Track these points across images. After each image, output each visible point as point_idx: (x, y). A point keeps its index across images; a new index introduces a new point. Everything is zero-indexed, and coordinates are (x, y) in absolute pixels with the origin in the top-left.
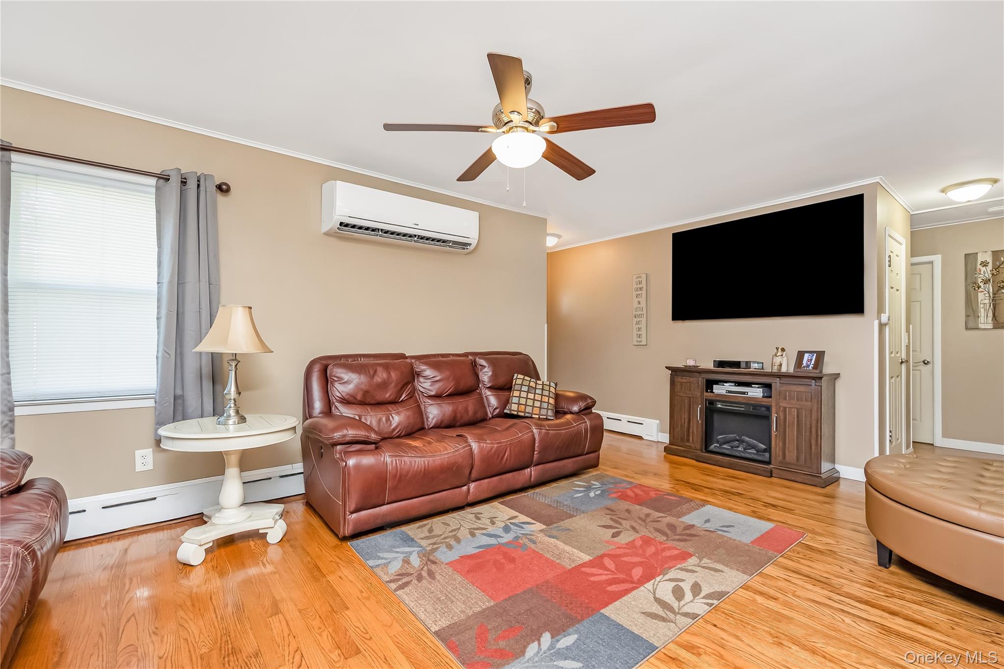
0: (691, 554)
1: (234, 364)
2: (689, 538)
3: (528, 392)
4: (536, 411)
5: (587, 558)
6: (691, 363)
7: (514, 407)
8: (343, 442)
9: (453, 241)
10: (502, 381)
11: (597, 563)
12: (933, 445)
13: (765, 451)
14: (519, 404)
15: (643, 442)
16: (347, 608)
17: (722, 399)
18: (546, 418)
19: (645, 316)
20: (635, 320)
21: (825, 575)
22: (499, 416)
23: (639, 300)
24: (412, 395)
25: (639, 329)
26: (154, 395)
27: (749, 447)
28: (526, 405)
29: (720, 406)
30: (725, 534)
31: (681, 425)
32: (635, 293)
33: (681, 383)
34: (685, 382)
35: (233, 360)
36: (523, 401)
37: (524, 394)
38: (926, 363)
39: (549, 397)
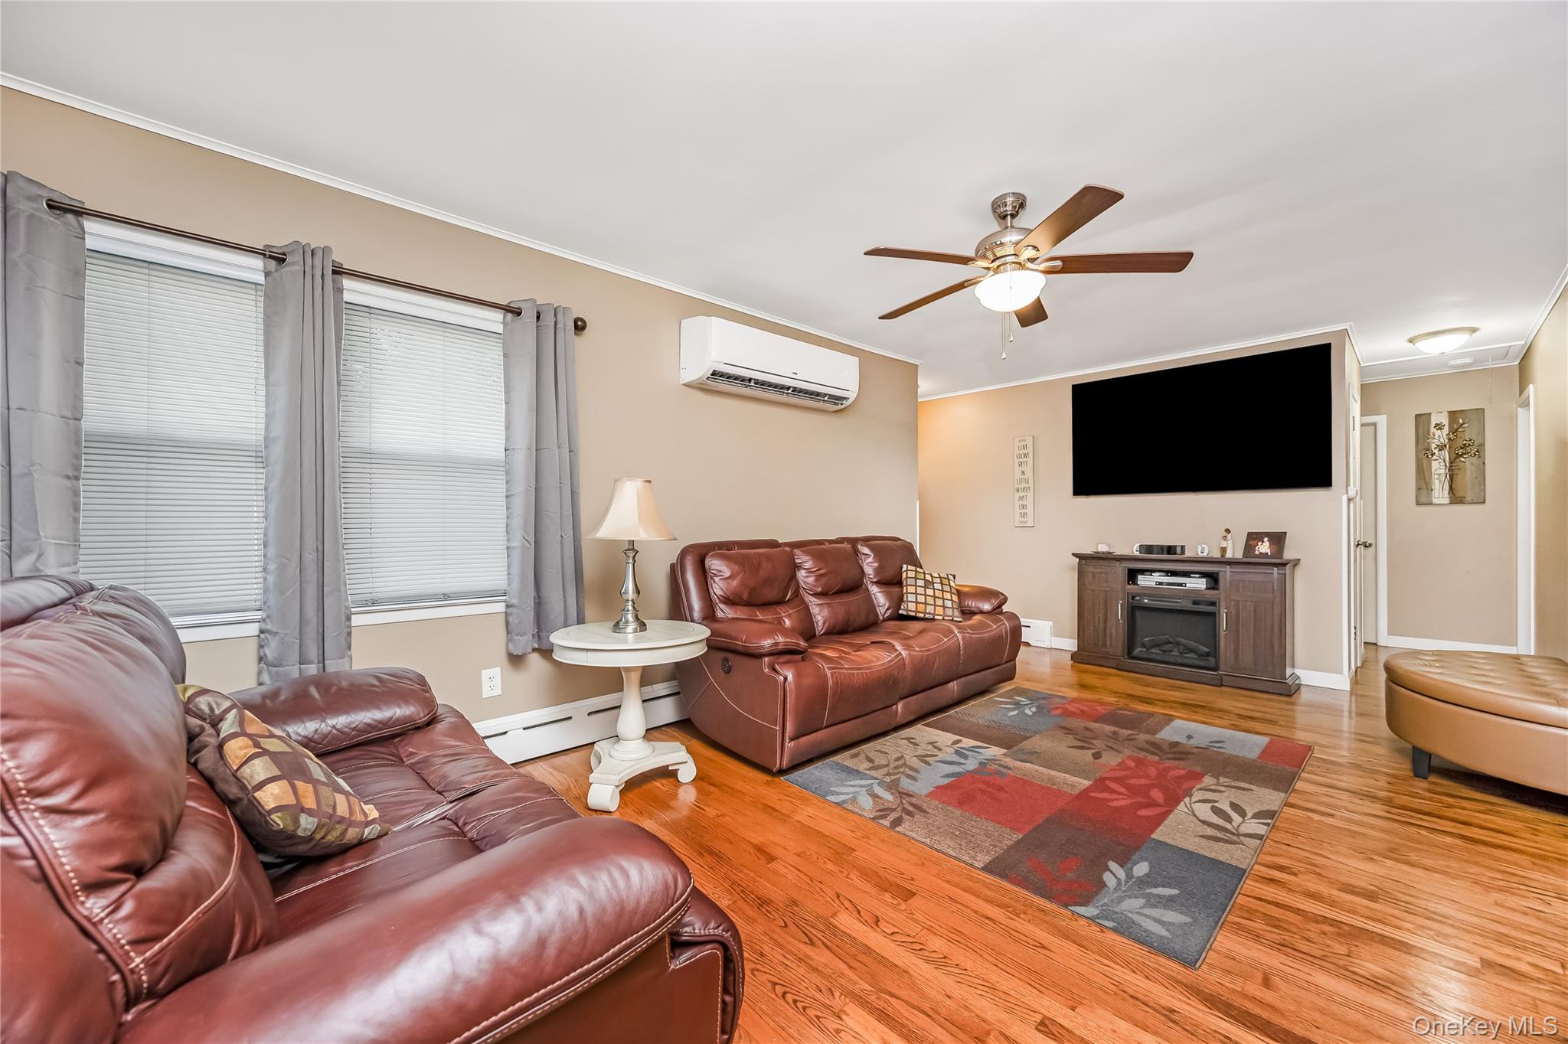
0: (1200, 774)
1: (631, 554)
2: (1184, 756)
3: (925, 587)
4: (939, 610)
5: (1087, 783)
6: (1103, 548)
7: (912, 606)
8: (776, 651)
9: (829, 395)
10: (890, 573)
11: (1100, 784)
12: (1375, 644)
13: (1208, 654)
14: (917, 602)
15: (1030, 648)
16: (854, 850)
17: (1148, 592)
18: (952, 620)
19: (1032, 489)
20: (1017, 495)
21: (1366, 789)
22: (890, 619)
23: (1022, 469)
24: (796, 594)
25: (1024, 507)
26: (505, 597)
27: (1185, 651)
28: (925, 604)
29: (1146, 601)
30: (1221, 750)
31: (1094, 626)
32: (1017, 461)
33: (1093, 573)
34: (1100, 573)
35: (630, 550)
36: (921, 599)
37: (920, 590)
38: (1367, 546)
39: (951, 592)
